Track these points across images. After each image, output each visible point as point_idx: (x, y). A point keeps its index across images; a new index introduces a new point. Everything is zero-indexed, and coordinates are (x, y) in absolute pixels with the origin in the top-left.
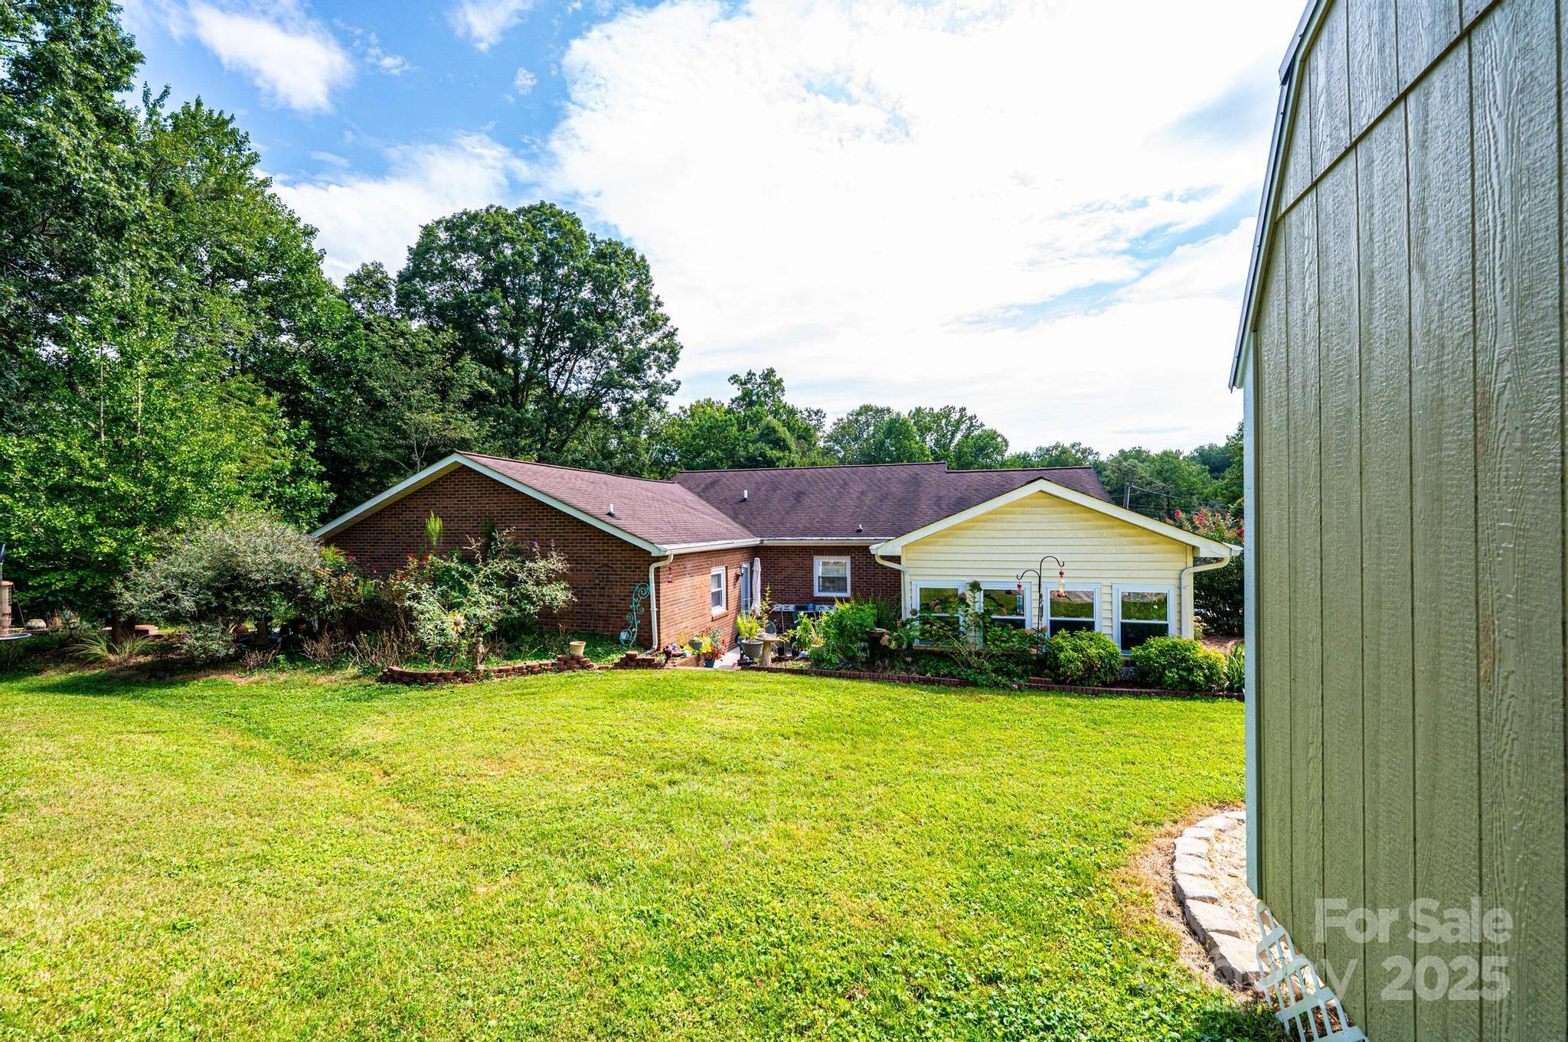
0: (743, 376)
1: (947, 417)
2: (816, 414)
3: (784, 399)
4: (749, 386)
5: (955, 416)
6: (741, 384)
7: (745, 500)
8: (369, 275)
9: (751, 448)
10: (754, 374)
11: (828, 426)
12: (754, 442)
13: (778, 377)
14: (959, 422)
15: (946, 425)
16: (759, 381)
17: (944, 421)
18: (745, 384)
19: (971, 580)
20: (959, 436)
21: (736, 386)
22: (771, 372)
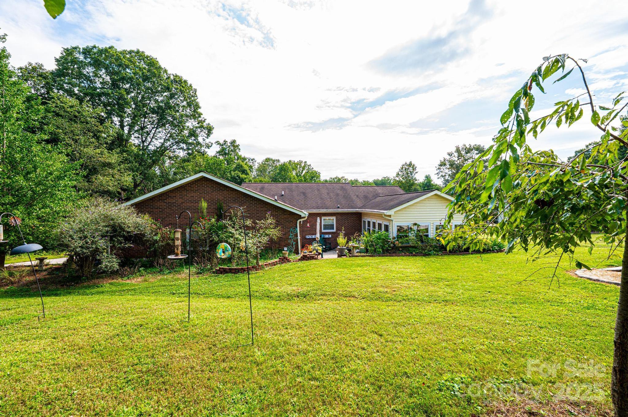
0: (222, 142)
1: (300, 165)
2: (252, 160)
3: (240, 153)
4: (224, 146)
5: (303, 165)
6: (221, 145)
7: (283, 195)
8: (34, 69)
9: (233, 173)
10: (227, 142)
11: (256, 166)
12: (234, 171)
13: (237, 144)
14: (305, 166)
15: (300, 168)
16: (229, 145)
17: (299, 166)
18: (222, 145)
19: (413, 222)
20: (304, 172)
21: (218, 146)
22: (234, 142)
